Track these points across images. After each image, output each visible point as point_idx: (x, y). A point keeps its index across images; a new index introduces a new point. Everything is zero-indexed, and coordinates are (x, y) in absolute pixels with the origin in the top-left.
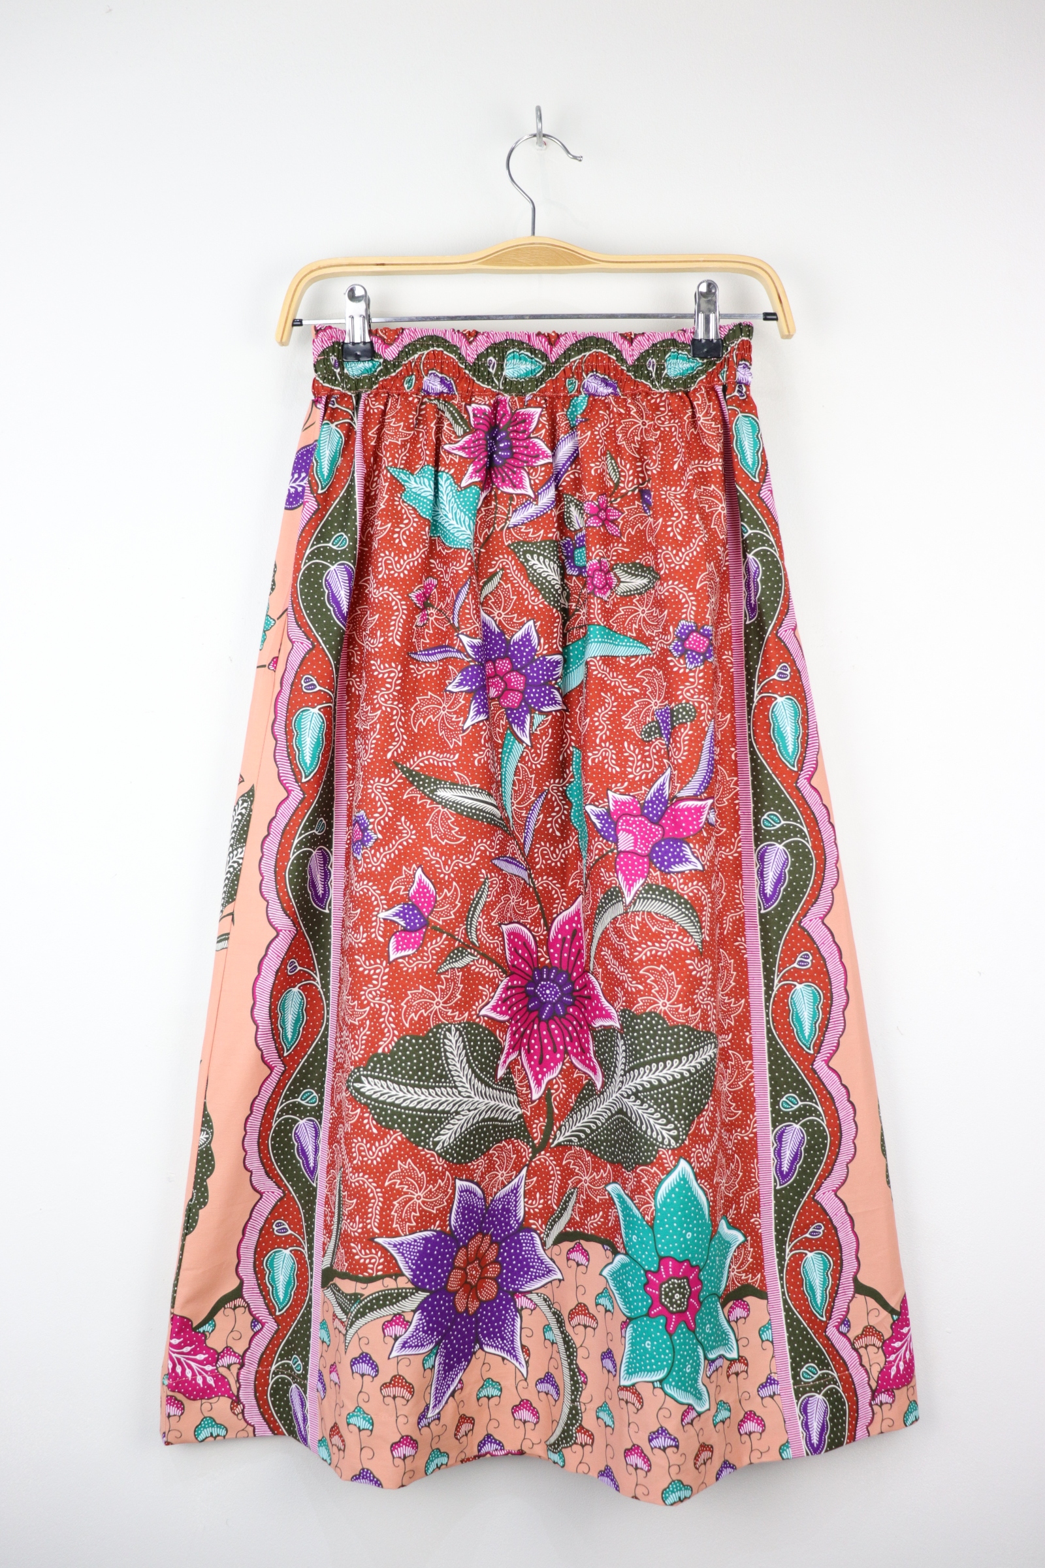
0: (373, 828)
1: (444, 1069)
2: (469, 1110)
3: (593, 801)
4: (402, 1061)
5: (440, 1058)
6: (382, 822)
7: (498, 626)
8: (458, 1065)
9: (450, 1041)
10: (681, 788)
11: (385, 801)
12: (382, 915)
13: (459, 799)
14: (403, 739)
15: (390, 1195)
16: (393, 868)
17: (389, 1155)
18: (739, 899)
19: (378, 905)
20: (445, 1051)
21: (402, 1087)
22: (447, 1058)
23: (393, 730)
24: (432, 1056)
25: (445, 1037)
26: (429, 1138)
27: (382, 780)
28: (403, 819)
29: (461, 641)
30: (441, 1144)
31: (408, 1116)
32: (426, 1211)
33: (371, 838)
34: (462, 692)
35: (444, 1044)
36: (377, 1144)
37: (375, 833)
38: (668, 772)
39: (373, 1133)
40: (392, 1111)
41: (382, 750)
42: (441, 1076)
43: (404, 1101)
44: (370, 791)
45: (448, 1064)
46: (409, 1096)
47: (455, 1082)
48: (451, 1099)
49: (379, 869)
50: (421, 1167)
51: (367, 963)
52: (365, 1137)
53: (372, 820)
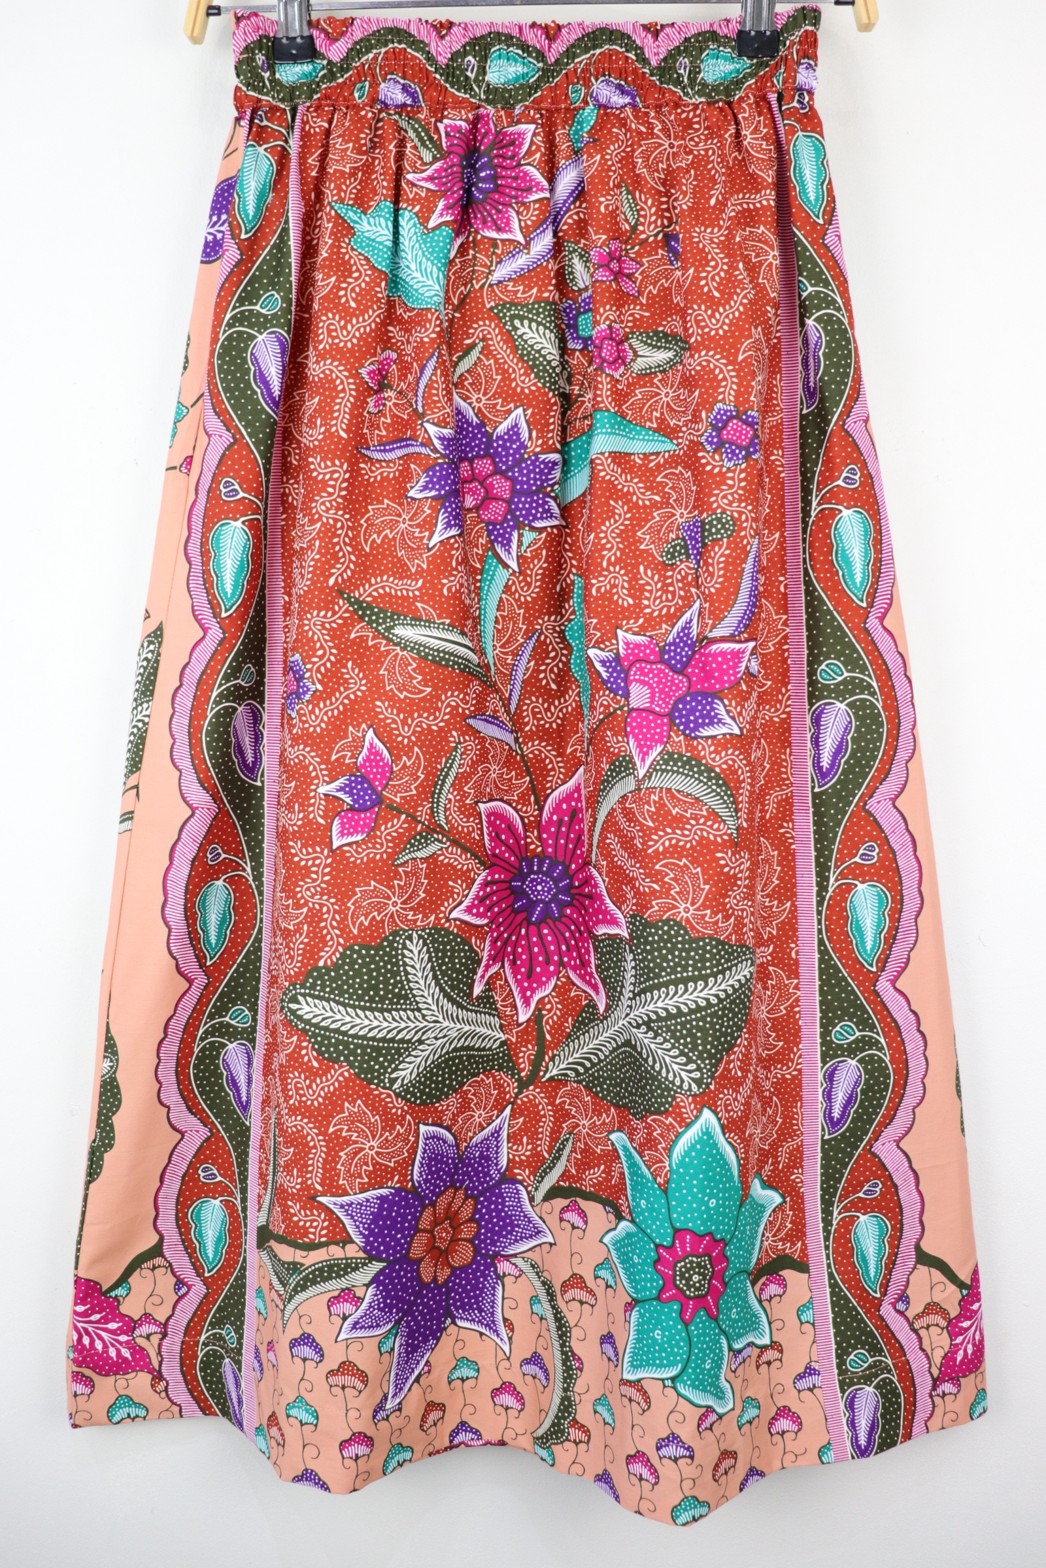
0: (311, 677)
1: (403, 988)
2: (436, 1038)
3: (597, 642)
4: (349, 977)
5: (398, 973)
6: (322, 669)
7: (476, 415)
8: (422, 982)
9: (411, 951)
10: (714, 626)
11: (326, 641)
12: (323, 789)
13: (423, 638)
14: (350, 561)
15: (336, 1144)
16: (337, 728)
17: (333, 1094)
18: (786, 773)
19: (317, 777)
20: (405, 964)
21: (349, 1010)
22: (407, 973)
23: (337, 548)
24: (387, 971)
25: (405, 947)
26: (384, 1074)
27: (322, 613)
28: (350, 664)
29: (426, 431)
30: (399, 1081)
31: (357, 1046)
32: (381, 1165)
33: (308, 690)
34: (427, 498)
35: (404, 956)
36: (318, 1081)
37: (314, 683)
38: (697, 605)
39: (313, 1067)
40: (337, 1039)
41: (322, 574)
42: (399, 996)
43: (353, 1027)
44: (306, 628)
45: (409, 981)
46: (358, 1021)
47: (417, 1003)
48: (413, 1025)
49: (318, 729)
50: (374, 1110)
51: (304, 851)
52: (304, 1071)
53: (309, 666)
